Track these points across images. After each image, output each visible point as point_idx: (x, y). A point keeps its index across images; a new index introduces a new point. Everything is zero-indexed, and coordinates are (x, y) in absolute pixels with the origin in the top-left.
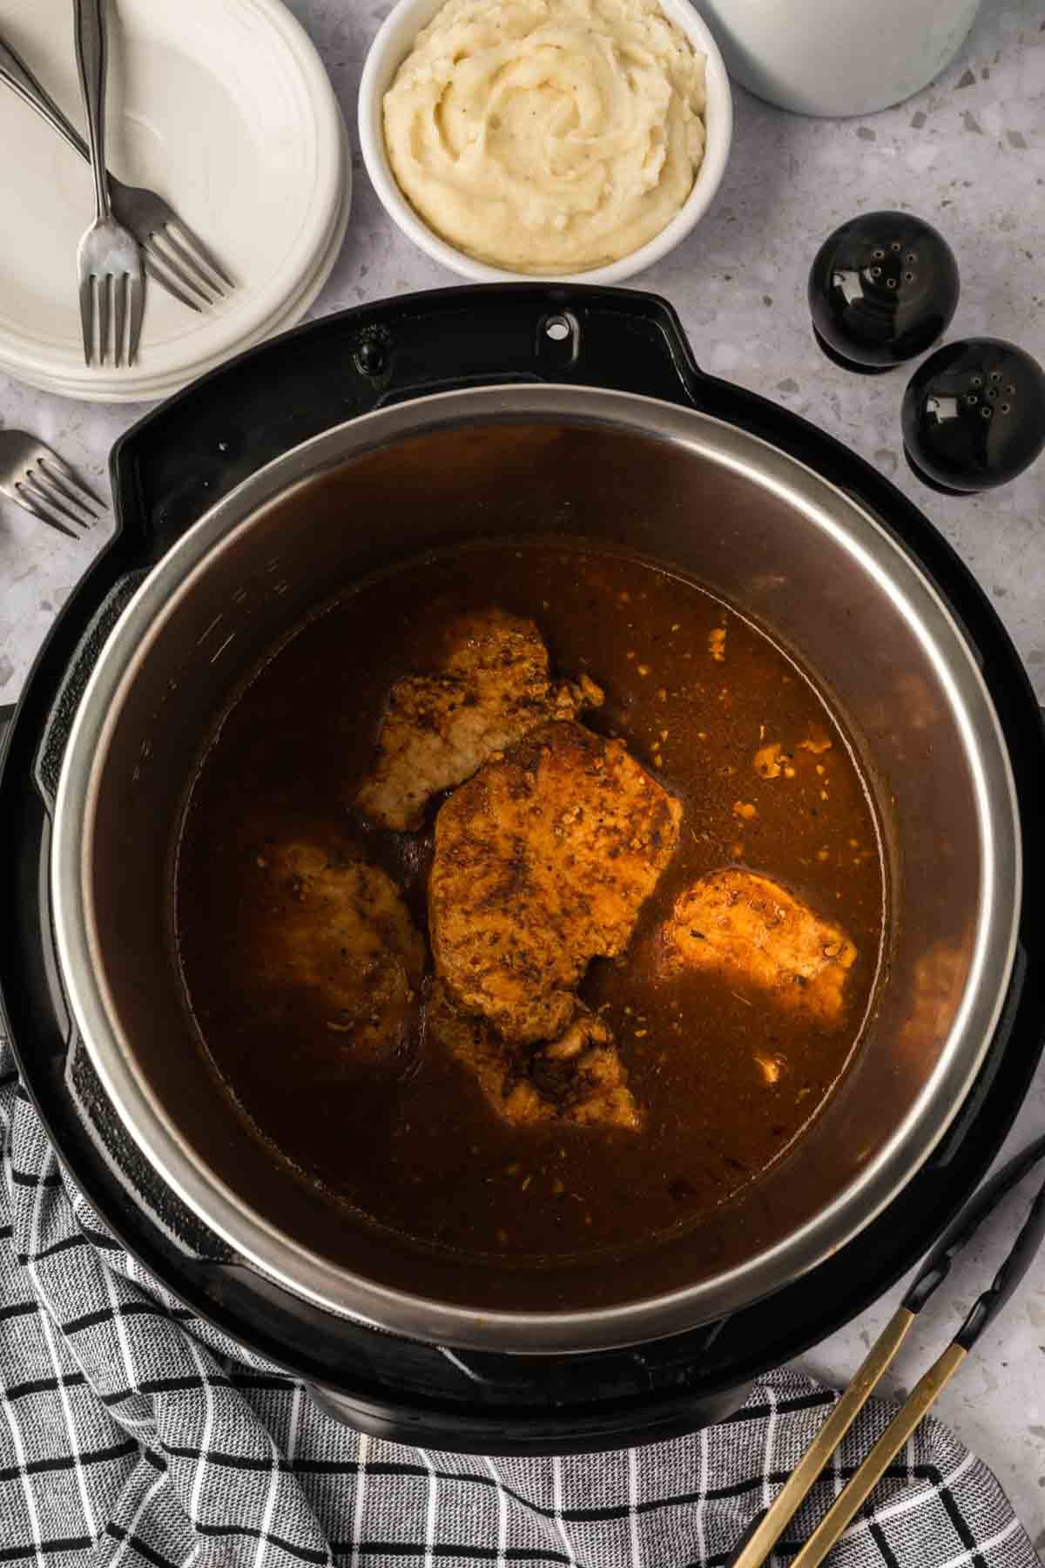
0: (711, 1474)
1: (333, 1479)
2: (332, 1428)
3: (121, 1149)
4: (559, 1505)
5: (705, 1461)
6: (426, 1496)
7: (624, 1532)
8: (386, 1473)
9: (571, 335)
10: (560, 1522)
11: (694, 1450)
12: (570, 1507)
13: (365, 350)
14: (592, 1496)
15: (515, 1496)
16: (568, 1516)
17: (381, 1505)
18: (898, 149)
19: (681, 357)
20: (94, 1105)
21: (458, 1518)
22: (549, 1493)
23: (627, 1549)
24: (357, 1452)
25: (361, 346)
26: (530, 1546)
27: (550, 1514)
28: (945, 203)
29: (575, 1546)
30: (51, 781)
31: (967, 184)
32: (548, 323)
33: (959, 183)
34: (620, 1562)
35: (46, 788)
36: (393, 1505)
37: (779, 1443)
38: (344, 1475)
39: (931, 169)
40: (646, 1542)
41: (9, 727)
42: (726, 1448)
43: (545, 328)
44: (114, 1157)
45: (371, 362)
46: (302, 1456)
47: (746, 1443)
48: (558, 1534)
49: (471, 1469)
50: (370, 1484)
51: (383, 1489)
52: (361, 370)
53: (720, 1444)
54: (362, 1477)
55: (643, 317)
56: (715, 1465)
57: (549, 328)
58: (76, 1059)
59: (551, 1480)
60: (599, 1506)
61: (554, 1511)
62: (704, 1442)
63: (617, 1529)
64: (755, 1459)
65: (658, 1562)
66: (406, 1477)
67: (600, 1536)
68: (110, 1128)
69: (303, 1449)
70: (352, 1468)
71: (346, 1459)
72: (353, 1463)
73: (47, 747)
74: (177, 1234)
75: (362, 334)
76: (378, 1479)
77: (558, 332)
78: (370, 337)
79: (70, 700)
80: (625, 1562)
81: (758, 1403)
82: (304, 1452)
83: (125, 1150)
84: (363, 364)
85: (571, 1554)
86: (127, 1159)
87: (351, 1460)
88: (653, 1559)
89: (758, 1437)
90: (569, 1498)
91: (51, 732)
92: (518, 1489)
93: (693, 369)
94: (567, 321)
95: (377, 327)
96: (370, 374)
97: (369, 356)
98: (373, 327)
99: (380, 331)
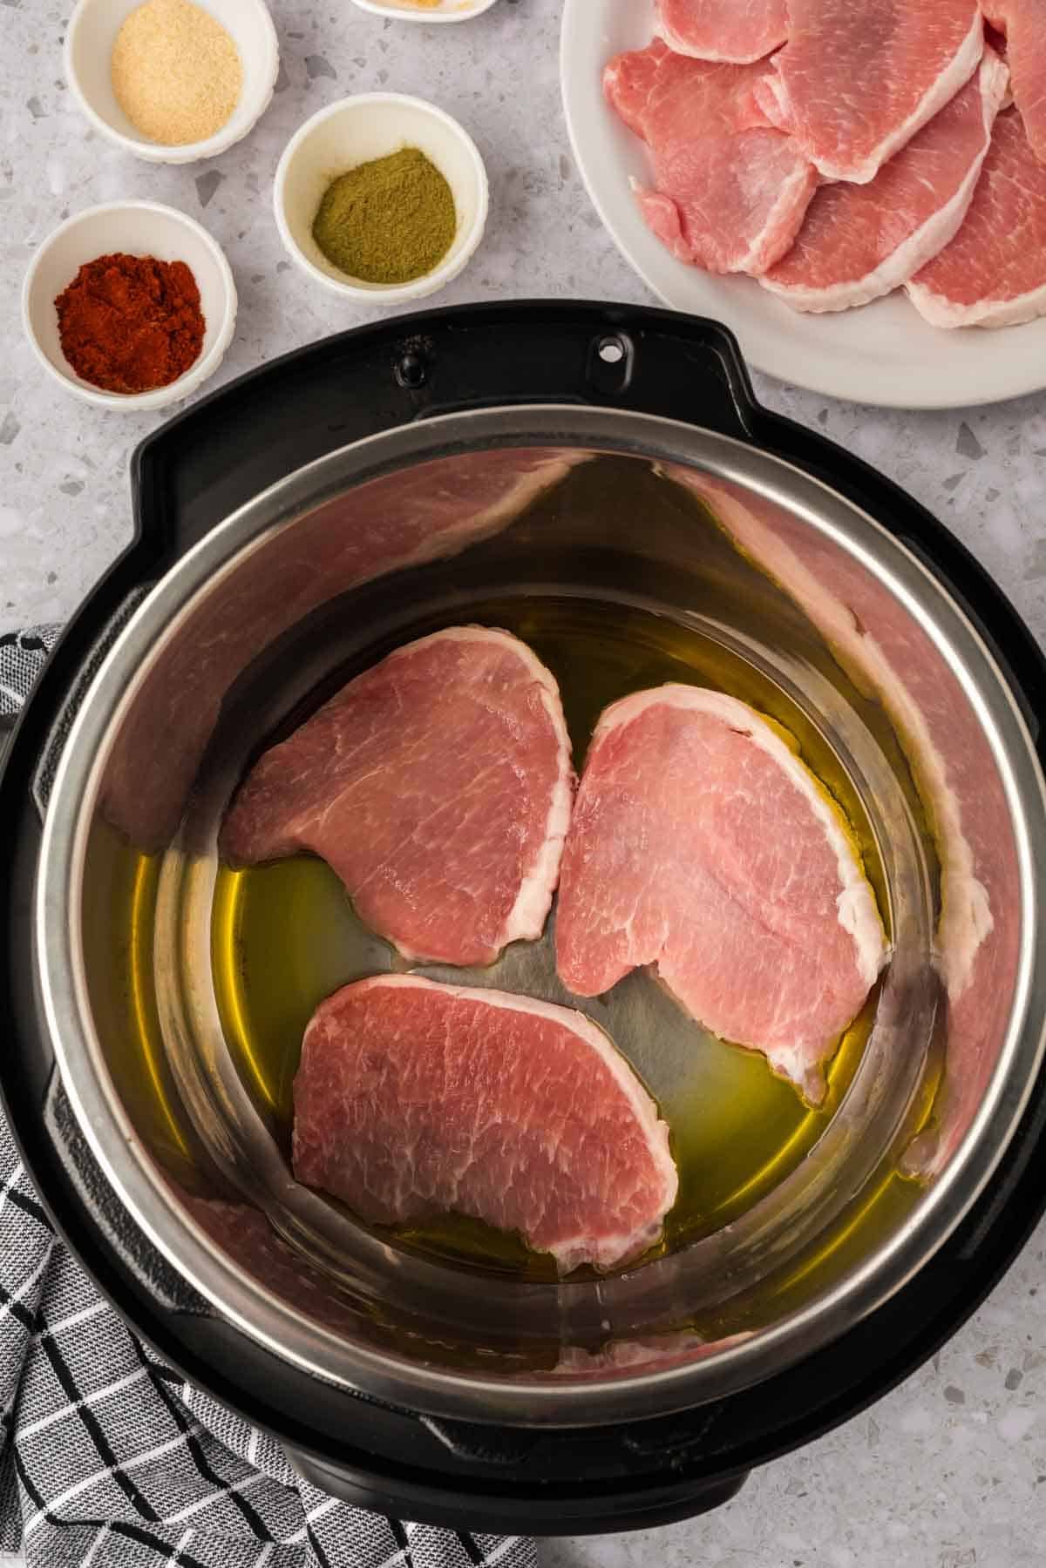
9: (624, 358)
13: (407, 362)
19: (739, 388)
20: (75, 1140)
25: (403, 357)
32: (602, 343)
35: (43, 805)
41: (9, 739)
43: (597, 350)
44: (92, 1197)
45: (412, 374)
52: (401, 382)
55: (702, 344)
57: (602, 349)
73: (47, 762)
74: (154, 1281)
75: (406, 344)
77: (611, 354)
78: (413, 348)
84: (404, 375)
86: (105, 1201)
91: (52, 747)
93: (749, 400)
94: (622, 343)
95: (422, 338)
96: (411, 388)
97: (411, 368)
98: (417, 338)
99: (425, 342)
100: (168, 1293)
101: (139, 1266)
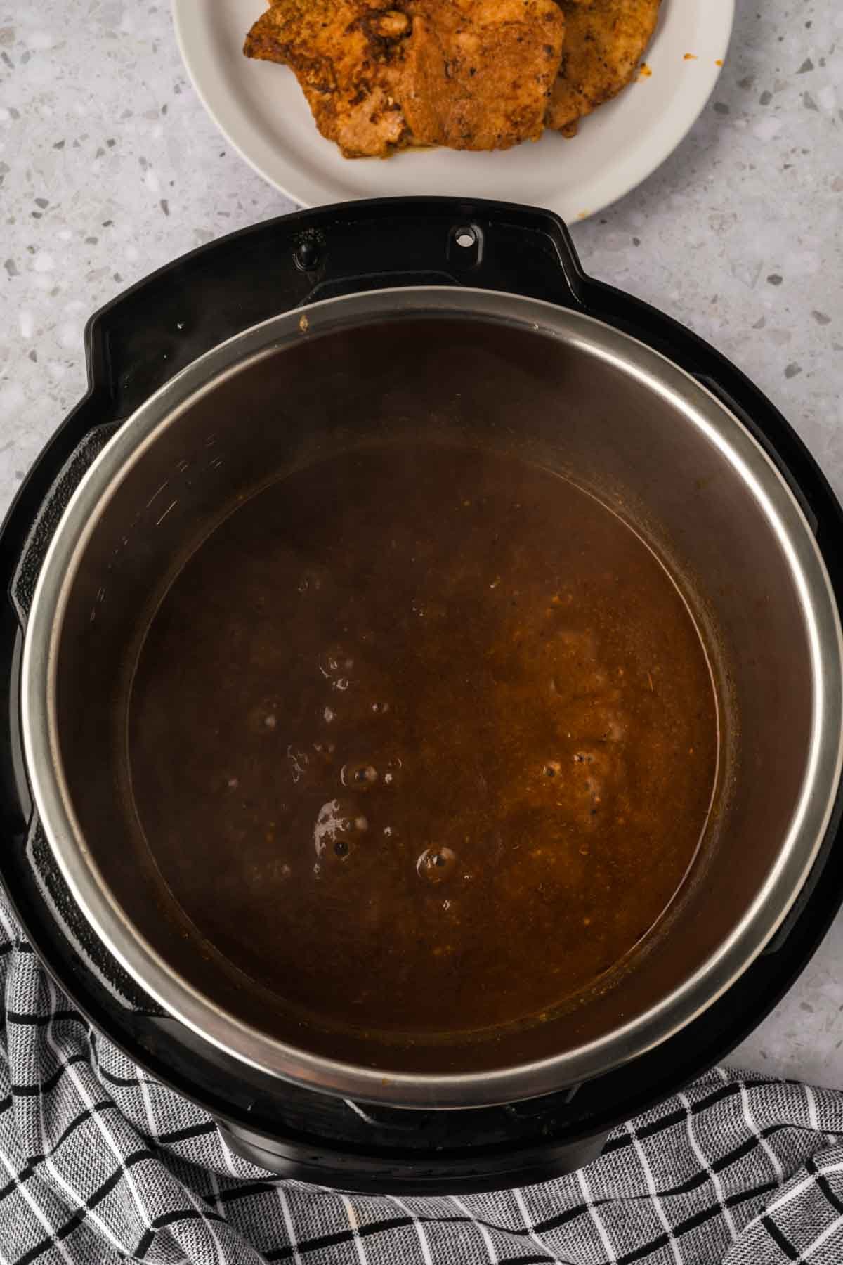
0: (656, 1180)
1: (336, 1249)
2: (320, 1208)
3: (72, 914)
4: (529, 1223)
5: (647, 1171)
6: (416, 1241)
7: (588, 1225)
8: (377, 1232)
9: (476, 242)
10: (534, 1236)
11: (634, 1163)
12: (538, 1221)
13: (304, 249)
14: (553, 1206)
15: (491, 1226)
16: (539, 1229)
17: (382, 1259)
18: (748, 121)
19: (569, 264)
20: (50, 874)
21: (450, 1249)
22: (519, 1217)
23: (597, 1238)
24: (347, 1221)
25: (300, 245)
26: (517, 1254)
27: (524, 1232)
28: (786, 167)
29: (553, 1249)
30: (25, 599)
31: (804, 152)
32: (458, 233)
33: (799, 151)
34: (594, 1250)
35: (21, 605)
36: (392, 1256)
37: (700, 1138)
38: (343, 1243)
39: (775, 138)
40: (611, 1228)
42: (662, 1155)
43: (454, 238)
45: (308, 260)
46: (303, 1239)
47: (676, 1146)
48: (536, 1244)
49: (447, 1214)
50: (367, 1244)
51: (379, 1246)
52: (299, 266)
53: (656, 1153)
54: (358, 1241)
55: (537, 230)
56: (658, 1172)
57: (458, 238)
58: (36, 836)
59: (517, 1209)
60: (561, 1212)
61: (527, 1229)
62: (641, 1154)
63: (582, 1224)
64: (688, 1158)
65: (627, 1242)
66: (395, 1230)
67: (571, 1235)
68: (63, 896)
69: (302, 1233)
70: (348, 1236)
71: (340, 1230)
72: (348, 1231)
73: (22, 569)
74: (117, 988)
75: (302, 235)
76: (372, 1238)
77: (465, 241)
78: (308, 238)
79: (44, 531)
80: (598, 1249)
81: (675, 1109)
82: (303, 1235)
83: (75, 914)
84: (301, 261)
85: (552, 1254)
86: (76, 923)
87: (345, 1229)
88: (622, 1241)
89: (683, 1139)
90: (535, 1214)
92: (492, 1220)
93: (578, 273)
94: (474, 232)
95: (315, 231)
96: (307, 270)
97: (306, 253)
98: (311, 231)
99: (317, 234)
100: (129, 998)
101: (105, 976)
